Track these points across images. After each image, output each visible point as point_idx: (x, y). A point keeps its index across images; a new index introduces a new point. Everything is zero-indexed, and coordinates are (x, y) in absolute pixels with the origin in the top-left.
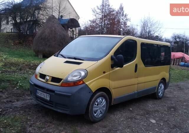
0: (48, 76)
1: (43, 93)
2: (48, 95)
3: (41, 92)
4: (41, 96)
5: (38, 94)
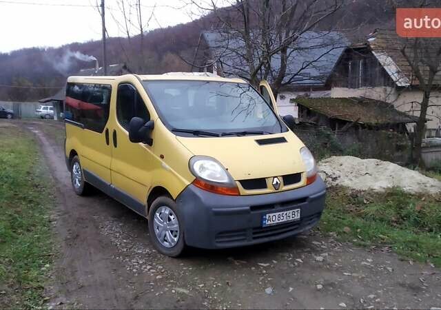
1: (285, 213)
2: (295, 210)
3: (279, 213)
4: (281, 221)
5: (269, 222)
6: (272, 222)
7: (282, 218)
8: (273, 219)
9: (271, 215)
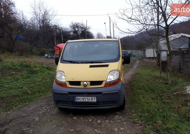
0: (86, 81)
1: (86, 97)
2: (93, 97)
3: (83, 97)
4: (84, 101)
5: (78, 100)
6: (79, 101)
7: (85, 100)
8: (80, 99)
9: (79, 97)
